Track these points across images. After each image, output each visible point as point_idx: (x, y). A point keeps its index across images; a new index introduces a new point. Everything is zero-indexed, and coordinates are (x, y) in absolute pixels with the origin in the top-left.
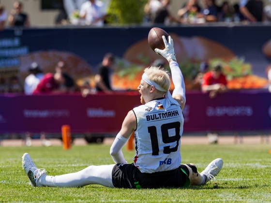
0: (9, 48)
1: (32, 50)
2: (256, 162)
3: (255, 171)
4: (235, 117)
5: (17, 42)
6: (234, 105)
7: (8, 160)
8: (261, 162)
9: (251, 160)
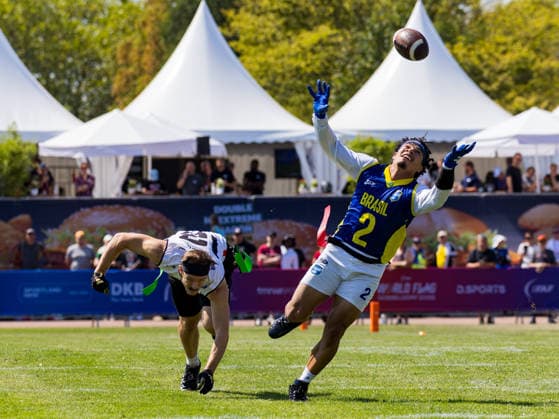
0: (241, 214)
1: (265, 217)
2: (510, 345)
3: (510, 356)
4: (487, 296)
5: (249, 208)
6: (487, 283)
7: (238, 342)
8: (516, 346)
9: (505, 343)
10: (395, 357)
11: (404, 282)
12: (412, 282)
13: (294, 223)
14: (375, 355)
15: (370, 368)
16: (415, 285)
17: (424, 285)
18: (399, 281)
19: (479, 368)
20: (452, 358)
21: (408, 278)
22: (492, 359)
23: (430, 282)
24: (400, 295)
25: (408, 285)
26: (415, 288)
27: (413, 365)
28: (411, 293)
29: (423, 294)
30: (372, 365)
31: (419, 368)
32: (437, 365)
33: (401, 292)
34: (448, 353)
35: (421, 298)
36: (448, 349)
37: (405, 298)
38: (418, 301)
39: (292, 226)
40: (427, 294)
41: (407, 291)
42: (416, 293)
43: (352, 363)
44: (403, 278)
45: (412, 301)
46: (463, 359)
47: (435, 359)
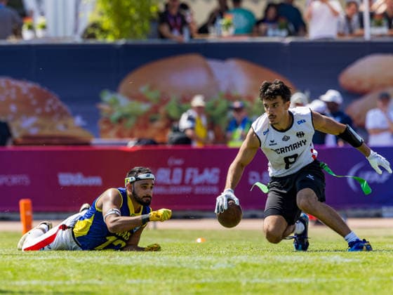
10: (167, 270)
11: (173, 168)
12: (184, 167)
13: (13, 83)
14: (138, 267)
15: (131, 285)
16: (189, 171)
17: (201, 172)
18: (165, 166)
19: (289, 285)
20: (250, 271)
21: (179, 162)
22: (308, 272)
23: (210, 168)
24: (167, 186)
25: (178, 172)
26: (188, 176)
27: (193, 281)
28: (183, 183)
29: (199, 185)
30: (134, 281)
31: (203, 285)
32: (228, 281)
33: (168, 181)
34: (245, 265)
35: (198, 190)
36: (243, 258)
37: (173, 190)
38: (192, 194)
39: (9, 87)
40: (206, 184)
41: (177, 180)
42: (190, 184)
43: (106, 279)
44: (171, 162)
45: (183, 195)
46: (266, 273)
47: (225, 273)
